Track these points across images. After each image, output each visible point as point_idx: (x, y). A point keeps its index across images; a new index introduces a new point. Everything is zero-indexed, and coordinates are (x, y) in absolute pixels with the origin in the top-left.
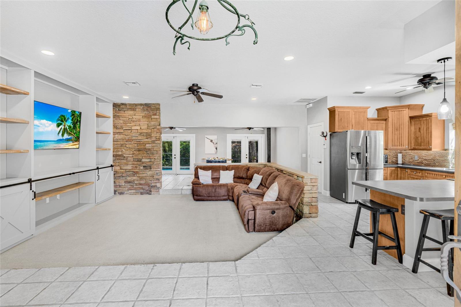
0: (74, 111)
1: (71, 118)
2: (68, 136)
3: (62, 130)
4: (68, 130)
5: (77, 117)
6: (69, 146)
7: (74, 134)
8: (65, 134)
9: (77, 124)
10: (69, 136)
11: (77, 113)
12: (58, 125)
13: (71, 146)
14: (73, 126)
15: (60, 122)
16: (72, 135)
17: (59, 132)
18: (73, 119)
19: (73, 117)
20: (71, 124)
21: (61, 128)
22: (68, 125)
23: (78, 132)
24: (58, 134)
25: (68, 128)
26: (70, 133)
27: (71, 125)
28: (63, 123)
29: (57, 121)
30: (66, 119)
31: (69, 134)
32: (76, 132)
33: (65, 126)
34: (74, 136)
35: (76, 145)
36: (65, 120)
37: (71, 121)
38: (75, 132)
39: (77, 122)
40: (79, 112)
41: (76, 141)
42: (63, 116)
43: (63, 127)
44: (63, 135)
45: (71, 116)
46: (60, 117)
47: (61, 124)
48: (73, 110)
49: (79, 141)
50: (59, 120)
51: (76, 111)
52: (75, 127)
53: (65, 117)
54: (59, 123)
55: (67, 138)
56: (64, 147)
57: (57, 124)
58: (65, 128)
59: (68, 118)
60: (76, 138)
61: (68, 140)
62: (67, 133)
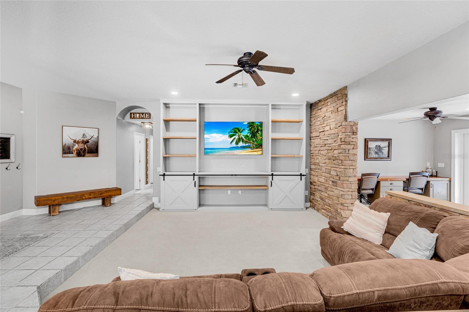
0: (253, 123)
1: (248, 129)
2: (244, 144)
3: (235, 140)
4: (244, 139)
5: (257, 127)
6: (247, 152)
7: (253, 142)
8: (240, 142)
9: (258, 133)
10: (246, 144)
11: (256, 124)
12: (231, 136)
13: (250, 152)
14: (251, 135)
15: (233, 133)
16: (251, 143)
17: (233, 141)
18: (250, 130)
19: (252, 128)
20: (248, 133)
21: (235, 138)
22: (243, 135)
23: (259, 140)
24: (231, 143)
25: (243, 137)
26: (248, 142)
27: (249, 135)
28: (237, 134)
29: (229, 133)
30: (241, 131)
31: (246, 142)
32: (256, 141)
33: (239, 136)
34: (254, 144)
35: (257, 151)
36: (239, 131)
37: (248, 131)
38: (254, 140)
39: (257, 131)
40: (259, 122)
41: (257, 148)
42: (236, 128)
43: (237, 137)
44: (237, 143)
45: (248, 127)
46: (232, 130)
47: (234, 135)
48: (250, 122)
49: (262, 148)
50: (231, 133)
51: (255, 122)
52: (254, 135)
53: (240, 129)
54: (231, 134)
55: (243, 146)
56: (238, 153)
57: (229, 136)
58: (239, 138)
59: (244, 130)
60: (256, 145)
61: (243, 147)
62: (242, 142)
